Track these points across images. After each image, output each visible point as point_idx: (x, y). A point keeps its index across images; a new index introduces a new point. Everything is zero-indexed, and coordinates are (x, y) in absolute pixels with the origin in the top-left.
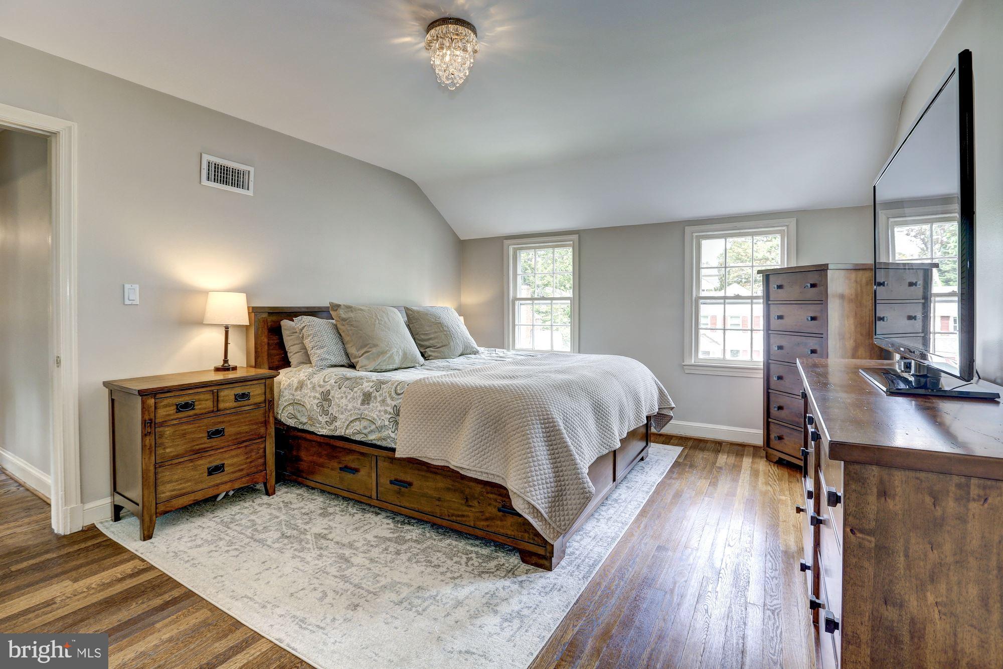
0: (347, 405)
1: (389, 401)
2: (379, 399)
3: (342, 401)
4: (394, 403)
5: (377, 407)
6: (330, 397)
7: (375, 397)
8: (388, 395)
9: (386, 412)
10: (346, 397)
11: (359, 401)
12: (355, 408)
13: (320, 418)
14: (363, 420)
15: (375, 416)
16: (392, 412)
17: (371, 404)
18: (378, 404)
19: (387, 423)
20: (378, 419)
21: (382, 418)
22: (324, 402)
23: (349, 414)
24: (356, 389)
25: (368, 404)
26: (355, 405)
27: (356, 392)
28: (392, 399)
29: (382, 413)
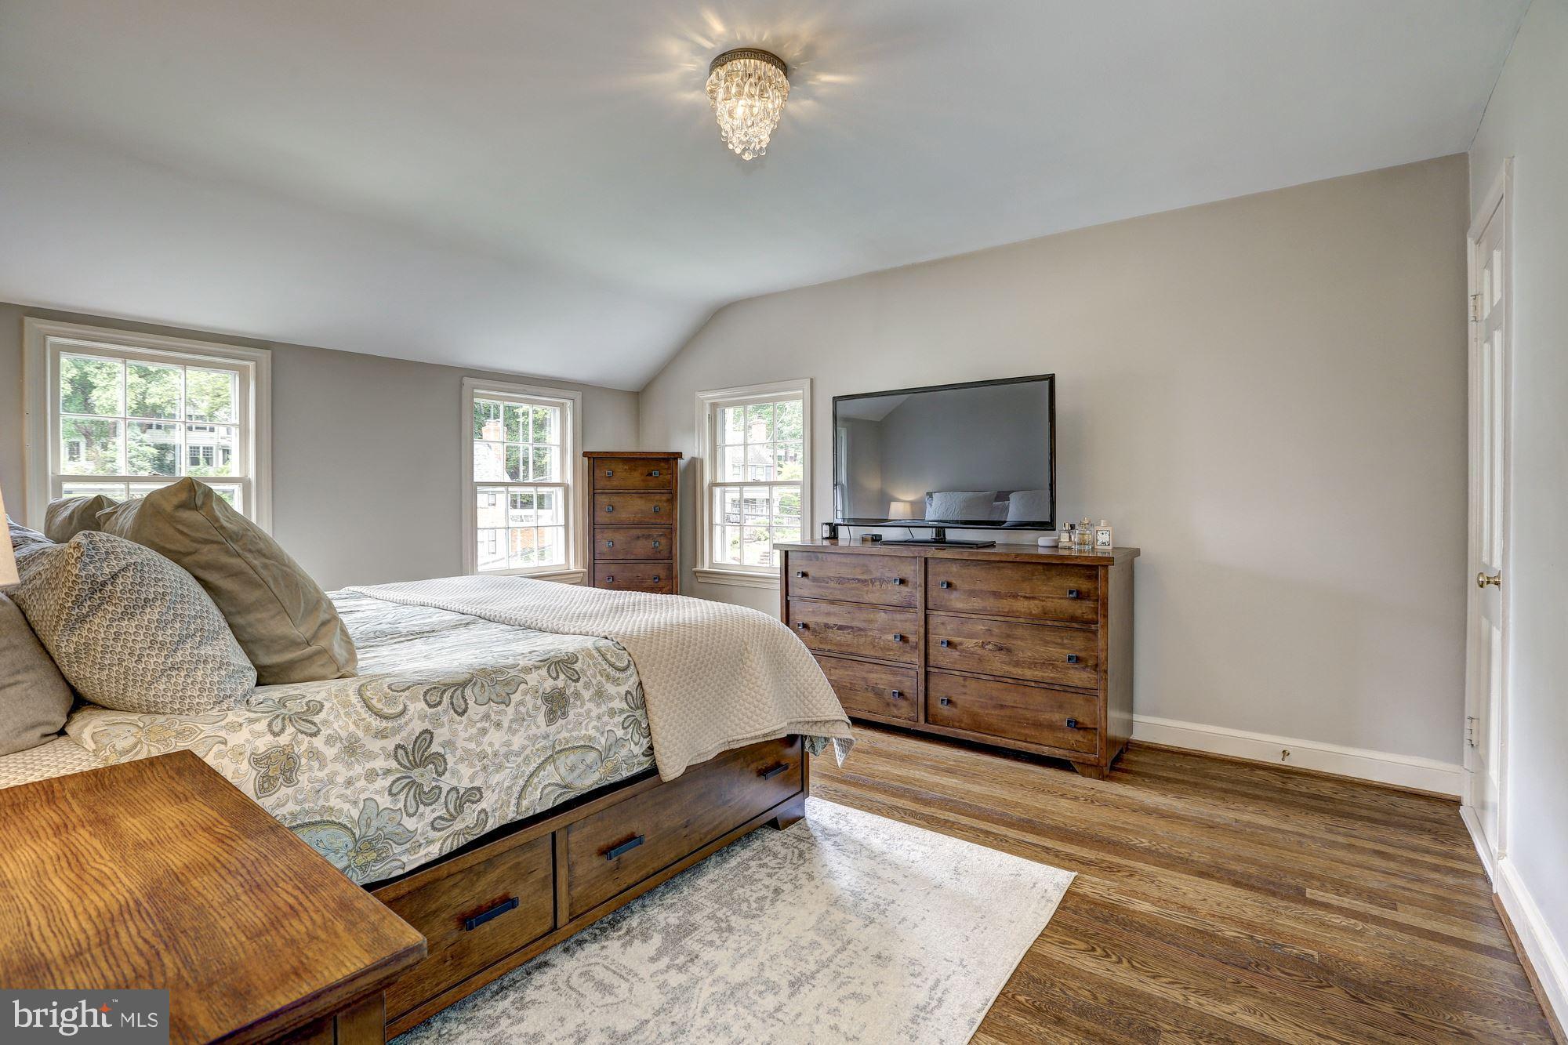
0: (508, 744)
1: (611, 689)
2: (587, 695)
3: (486, 739)
4: (623, 689)
5: (589, 712)
6: (435, 748)
7: (577, 695)
8: (603, 680)
9: (612, 713)
10: (498, 725)
11: (541, 719)
12: (533, 739)
13: (410, 823)
14: (562, 757)
15: (592, 732)
16: (626, 707)
17: (571, 713)
18: (588, 705)
19: (620, 733)
20: (598, 735)
21: (607, 728)
22: (415, 774)
23: (520, 760)
24: (516, 697)
25: (564, 714)
26: (533, 730)
27: (521, 703)
28: (616, 682)
29: (606, 718)
